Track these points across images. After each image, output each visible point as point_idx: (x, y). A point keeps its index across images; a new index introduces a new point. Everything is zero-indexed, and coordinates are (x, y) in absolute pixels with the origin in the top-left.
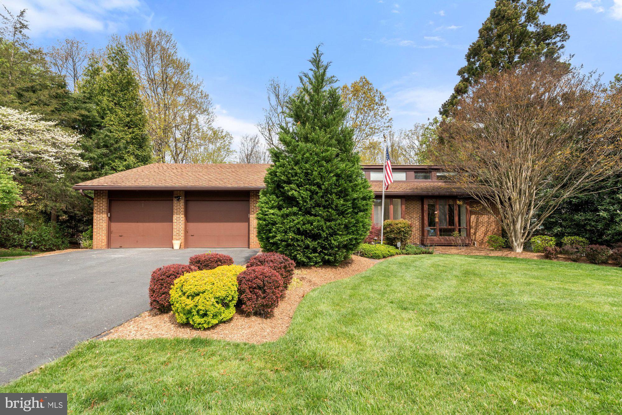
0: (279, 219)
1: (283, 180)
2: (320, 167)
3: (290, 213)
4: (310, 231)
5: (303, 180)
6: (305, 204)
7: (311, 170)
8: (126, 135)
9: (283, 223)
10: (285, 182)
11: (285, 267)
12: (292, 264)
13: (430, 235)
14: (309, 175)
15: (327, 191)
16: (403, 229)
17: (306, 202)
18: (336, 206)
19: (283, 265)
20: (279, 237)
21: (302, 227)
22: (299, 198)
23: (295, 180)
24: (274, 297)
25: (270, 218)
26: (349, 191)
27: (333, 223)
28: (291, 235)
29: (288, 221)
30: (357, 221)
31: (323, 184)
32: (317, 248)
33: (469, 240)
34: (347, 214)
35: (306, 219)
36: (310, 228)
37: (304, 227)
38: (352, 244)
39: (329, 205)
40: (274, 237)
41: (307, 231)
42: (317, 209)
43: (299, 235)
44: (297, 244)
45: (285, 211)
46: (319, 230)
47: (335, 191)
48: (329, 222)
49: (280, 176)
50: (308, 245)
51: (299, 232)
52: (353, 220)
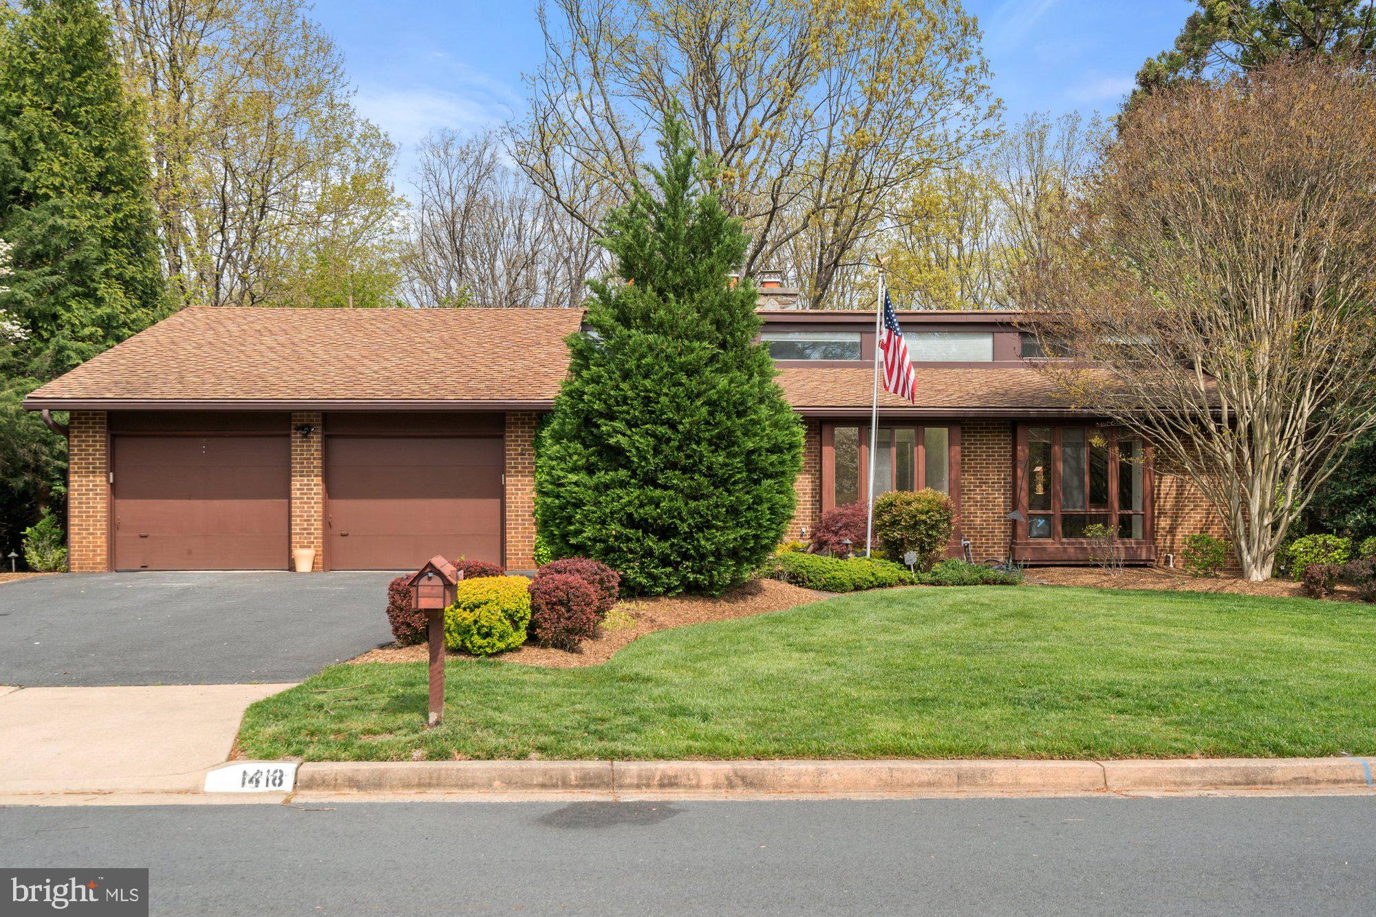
0: (589, 495)
1: (597, 410)
2: (674, 385)
3: (613, 480)
4: (655, 520)
5: (640, 412)
6: (643, 464)
7: (656, 393)
8: (99, 218)
9: (597, 503)
10: (601, 415)
11: (601, 581)
12: (613, 576)
13: (1035, 533)
14: (652, 402)
15: (689, 437)
16: (924, 517)
17: (645, 459)
18: (709, 468)
19: (598, 577)
20: (589, 532)
21: (636, 511)
22: (630, 451)
23: (624, 412)
24: (584, 617)
25: (571, 492)
26: (737, 436)
27: (703, 502)
28: (615, 528)
29: (609, 499)
30: (759, 500)
31: (681, 423)
32: (670, 555)
33: (1149, 550)
34: (735, 483)
35: (646, 496)
36: (654, 514)
37: (642, 511)
38: (747, 549)
39: (695, 464)
40: (578, 532)
41: (647, 519)
42: (669, 473)
43: (632, 528)
44: (627, 547)
45: (603, 477)
46: (674, 517)
47: (707, 435)
48: (695, 500)
49: (590, 401)
50: (651, 549)
51: (631, 522)
52: (747, 496)
